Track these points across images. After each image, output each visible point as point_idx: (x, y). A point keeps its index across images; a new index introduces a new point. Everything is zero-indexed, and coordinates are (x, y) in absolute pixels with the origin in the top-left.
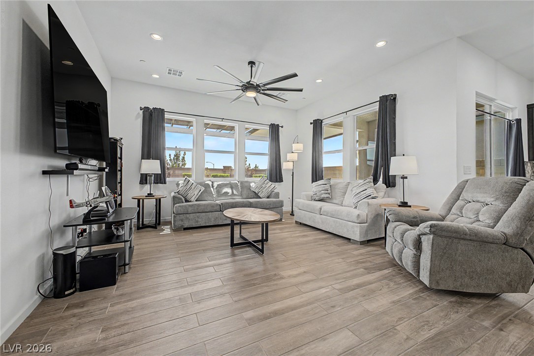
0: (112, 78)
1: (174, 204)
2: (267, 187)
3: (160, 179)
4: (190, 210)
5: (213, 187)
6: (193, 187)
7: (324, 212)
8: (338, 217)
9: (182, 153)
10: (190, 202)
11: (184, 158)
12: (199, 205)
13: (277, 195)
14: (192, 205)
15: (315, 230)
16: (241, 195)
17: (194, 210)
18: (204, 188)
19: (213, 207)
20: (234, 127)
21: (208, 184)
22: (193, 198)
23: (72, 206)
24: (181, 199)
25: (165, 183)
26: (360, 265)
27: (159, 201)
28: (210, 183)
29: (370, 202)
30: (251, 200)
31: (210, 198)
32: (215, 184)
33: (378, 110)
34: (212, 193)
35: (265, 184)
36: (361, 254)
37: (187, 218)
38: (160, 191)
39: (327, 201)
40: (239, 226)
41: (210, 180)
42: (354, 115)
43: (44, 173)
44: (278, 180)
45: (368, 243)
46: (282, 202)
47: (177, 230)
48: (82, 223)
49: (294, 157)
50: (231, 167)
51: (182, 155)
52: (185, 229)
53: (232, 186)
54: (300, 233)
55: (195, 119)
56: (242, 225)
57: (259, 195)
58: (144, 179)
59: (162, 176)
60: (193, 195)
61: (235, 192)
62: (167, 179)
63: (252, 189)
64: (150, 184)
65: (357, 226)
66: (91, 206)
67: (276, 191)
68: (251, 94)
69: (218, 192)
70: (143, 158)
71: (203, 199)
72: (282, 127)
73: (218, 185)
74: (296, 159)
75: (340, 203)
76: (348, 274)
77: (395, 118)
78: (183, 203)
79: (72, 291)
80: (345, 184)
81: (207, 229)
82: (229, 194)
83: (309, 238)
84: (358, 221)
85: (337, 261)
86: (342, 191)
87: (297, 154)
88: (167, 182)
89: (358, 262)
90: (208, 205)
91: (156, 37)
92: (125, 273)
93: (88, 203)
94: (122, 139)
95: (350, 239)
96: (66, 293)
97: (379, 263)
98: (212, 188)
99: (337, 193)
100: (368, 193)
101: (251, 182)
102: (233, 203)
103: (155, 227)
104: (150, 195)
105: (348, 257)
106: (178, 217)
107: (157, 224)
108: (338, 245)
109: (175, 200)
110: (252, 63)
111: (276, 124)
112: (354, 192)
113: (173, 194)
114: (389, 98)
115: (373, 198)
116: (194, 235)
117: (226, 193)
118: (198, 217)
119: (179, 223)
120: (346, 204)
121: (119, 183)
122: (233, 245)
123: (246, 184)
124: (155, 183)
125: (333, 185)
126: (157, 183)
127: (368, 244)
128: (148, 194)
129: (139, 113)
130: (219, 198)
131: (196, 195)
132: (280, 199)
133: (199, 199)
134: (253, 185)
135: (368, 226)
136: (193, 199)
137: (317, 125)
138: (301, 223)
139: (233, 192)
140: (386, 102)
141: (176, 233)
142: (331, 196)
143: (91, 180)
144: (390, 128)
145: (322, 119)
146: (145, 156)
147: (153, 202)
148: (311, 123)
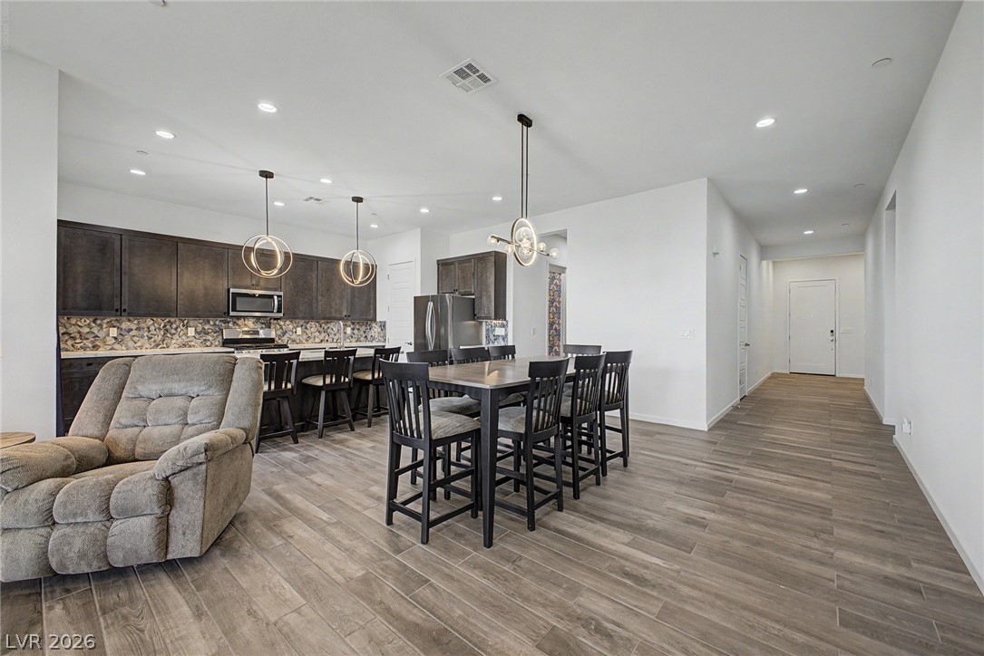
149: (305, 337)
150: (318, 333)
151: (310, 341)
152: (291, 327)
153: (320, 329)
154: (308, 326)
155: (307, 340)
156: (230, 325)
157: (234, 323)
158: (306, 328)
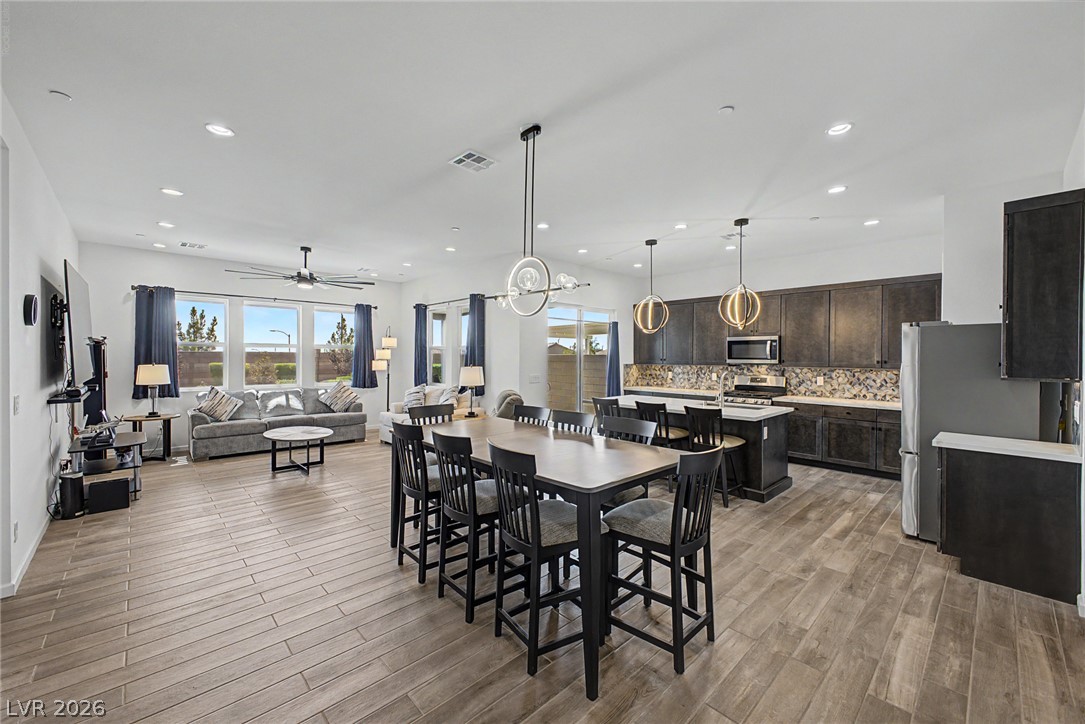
0: (81, 243)
1: (194, 426)
2: (344, 397)
3: (168, 391)
4: (219, 433)
5: (258, 397)
6: (224, 400)
9: (208, 321)
10: (220, 421)
11: (212, 330)
12: (232, 426)
13: (359, 407)
14: (223, 426)
16: (304, 409)
17: (225, 432)
18: (243, 401)
19: (254, 427)
21: (252, 394)
22: (225, 415)
24: (204, 418)
25: (177, 396)
27: (167, 423)
28: (254, 393)
30: (315, 416)
31: (252, 415)
32: (262, 394)
34: (255, 407)
35: (341, 393)
37: (214, 444)
38: (167, 408)
40: (306, 451)
41: (254, 388)
44: (368, 385)
46: (364, 417)
47: (198, 459)
49: (387, 354)
52: (211, 458)
53: (288, 397)
55: (227, 300)
56: (310, 450)
57: (332, 407)
58: (140, 392)
59: (172, 387)
60: (226, 411)
61: (293, 406)
62: (181, 390)
63: (321, 400)
64: (153, 398)
67: (358, 401)
69: (266, 407)
70: (137, 363)
71: (240, 417)
72: (376, 308)
73: (266, 396)
74: (389, 357)
78: (207, 423)
79: (82, 513)
81: (247, 457)
87: (390, 351)
88: (180, 394)
90: (247, 425)
92: (136, 500)
96: (76, 514)
98: (257, 401)
101: (322, 390)
102: (286, 421)
103: (162, 459)
104: (153, 415)
106: (200, 443)
107: (167, 453)
109: (195, 420)
111: (368, 304)
113: (190, 413)
114: (478, 298)
117: (278, 407)
118: (232, 442)
119: (202, 451)
122: (274, 468)
123: (312, 393)
124: (159, 396)
126: (164, 397)
128: (150, 414)
130: (267, 415)
131: (229, 411)
132: (363, 412)
133: (233, 418)
134: (322, 393)
136: (223, 418)
137: (421, 310)
138: (385, 442)
139: (289, 405)
140: (475, 302)
141: (198, 463)
145: (427, 304)
146: (142, 359)
147: (159, 424)
148: (414, 309)
149: (829, 388)
150: (849, 386)
151: (837, 395)
152: (810, 375)
153: (852, 379)
154: (834, 375)
155: (831, 393)
156: (745, 371)
157: (748, 369)
158: (831, 378)
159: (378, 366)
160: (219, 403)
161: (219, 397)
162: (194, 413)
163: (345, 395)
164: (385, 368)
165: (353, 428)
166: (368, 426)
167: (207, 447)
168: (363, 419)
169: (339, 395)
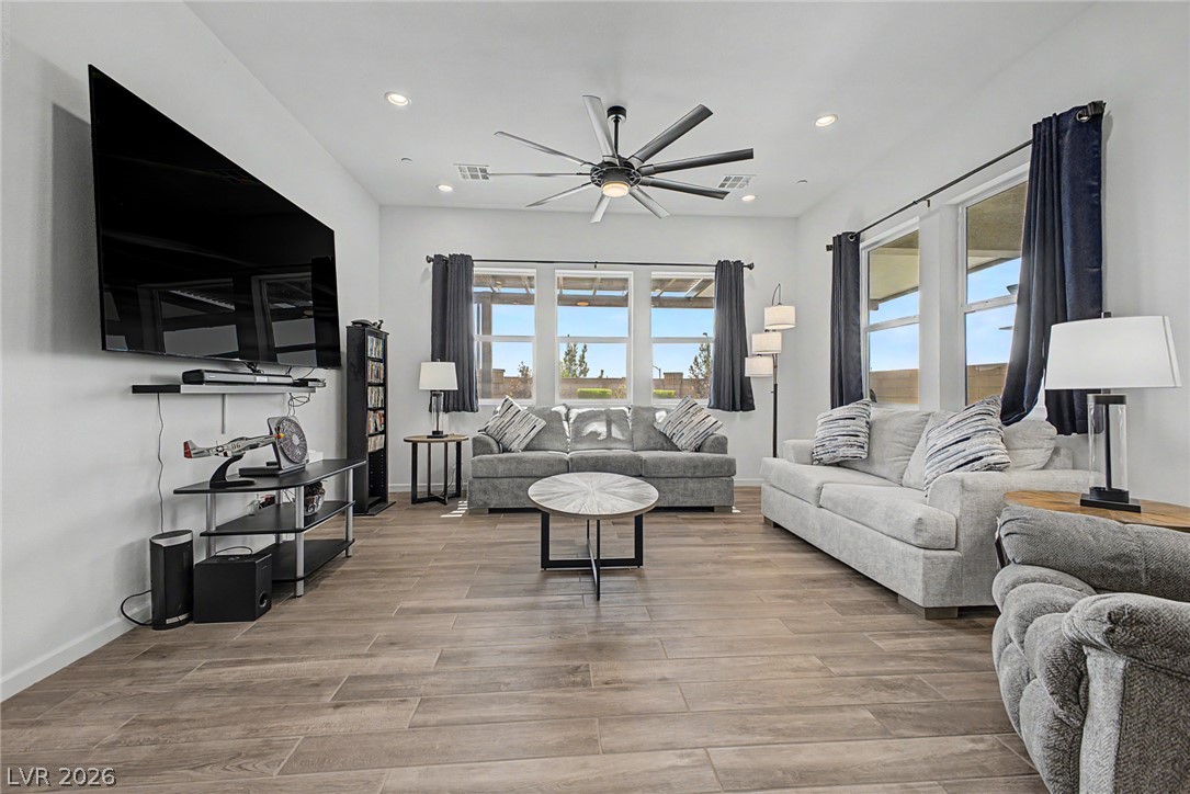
0: (382, 207)
1: (474, 455)
2: (696, 421)
3: (463, 402)
5: (567, 420)
6: (517, 419)
7: (829, 499)
8: (864, 521)
9: (580, 347)
10: (510, 451)
11: (583, 357)
12: (527, 460)
13: (721, 443)
14: (511, 460)
15: (804, 547)
16: (631, 441)
17: (509, 470)
18: (544, 423)
20: (626, 280)
21: (557, 413)
22: (518, 441)
23: (188, 454)
24: (488, 445)
25: (474, 410)
26: (872, 696)
28: (563, 410)
29: (969, 482)
31: (558, 445)
32: (573, 414)
33: (1027, 178)
34: (564, 433)
35: (689, 415)
36: (905, 656)
37: (495, 488)
39: (858, 466)
41: (564, 405)
42: (957, 205)
43: (137, 389)
44: (738, 406)
45: (960, 616)
46: (731, 464)
47: (474, 510)
48: (208, 488)
49: (773, 342)
50: (681, 374)
51: (579, 353)
52: (492, 511)
53: (610, 419)
54: (757, 552)
55: (535, 270)
57: (674, 440)
60: (518, 436)
61: (616, 433)
63: (658, 427)
64: (438, 411)
65: (916, 558)
66: (226, 455)
67: (720, 433)
68: (616, 190)
69: (577, 433)
70: (433, 359)
71: (542, 447)
72: (751, 267)
73: (579, 415)
74: (779, 347)
75: (894, 477)
76: (800, 721)
77: (1097, 189)
78: (492, 453)
79: (182, 618)
80: (914, 418)
82: (601, 438)
83: (771, 573)
84: (920, 542)
85: (798, 661)
86: (905, 440)
87: (779, 334)
88: (479, 409)
89: (872, 682)
90: (545, 460)
91: (398, 99)
92: (295, 597)
93: (220, 449)
94: (382, 322)
95: (896, 594)
96: (168, 621)
97: (951, 704)
98: (565, 423)
99: (886, 447)
100: (973, 450)
101: (659, 410)
102: (597, 459)
103: (443, 501)
104: (437, 434)
105: (847, 657)
106: (477, 482)
108: (843, 608)
109: (478, 446)
110: (617, 111)
111: (732, 259)
112: (931, 443)
113: (475, 433)
114: (1070, 123)
115: (990, 468)
116: (499, 526)
117: (595, 434)
118: (518, 487)
119: (479, 497)
120: (912, 481)
121: (375, 410)
122: (546, 563)
123: (646, 415)
124: (447, 410)
125: (880, 421)
126: (460, 411)
127: (962, 622)
128: (433, 432)
129: (427, 269)
130: (578, 446)
131: (523, 435)
132: (729, 455)
133: (531, 446)
134: (661, 416)
135: (959, 561)
136: (514, 446)
137: (846, 249)
138: (776, 526)
139: (609, 431)
140: (1059, 137)
141: (474, 517)
142: (869, 453)
143: (296, 403)
144: (1074, 227)
145: (857, 231)
146: (436, 355)
148: (829, 248)
159: (757, 367)
160: (511, 422)
161: (512, 411)
162: (478, 434)
163: (696, 419)
164: (770, 371)
165: (710, 483)
166: (738, 480)
167: (485, 492)
168: (729, 469)
169: (685, 420)
